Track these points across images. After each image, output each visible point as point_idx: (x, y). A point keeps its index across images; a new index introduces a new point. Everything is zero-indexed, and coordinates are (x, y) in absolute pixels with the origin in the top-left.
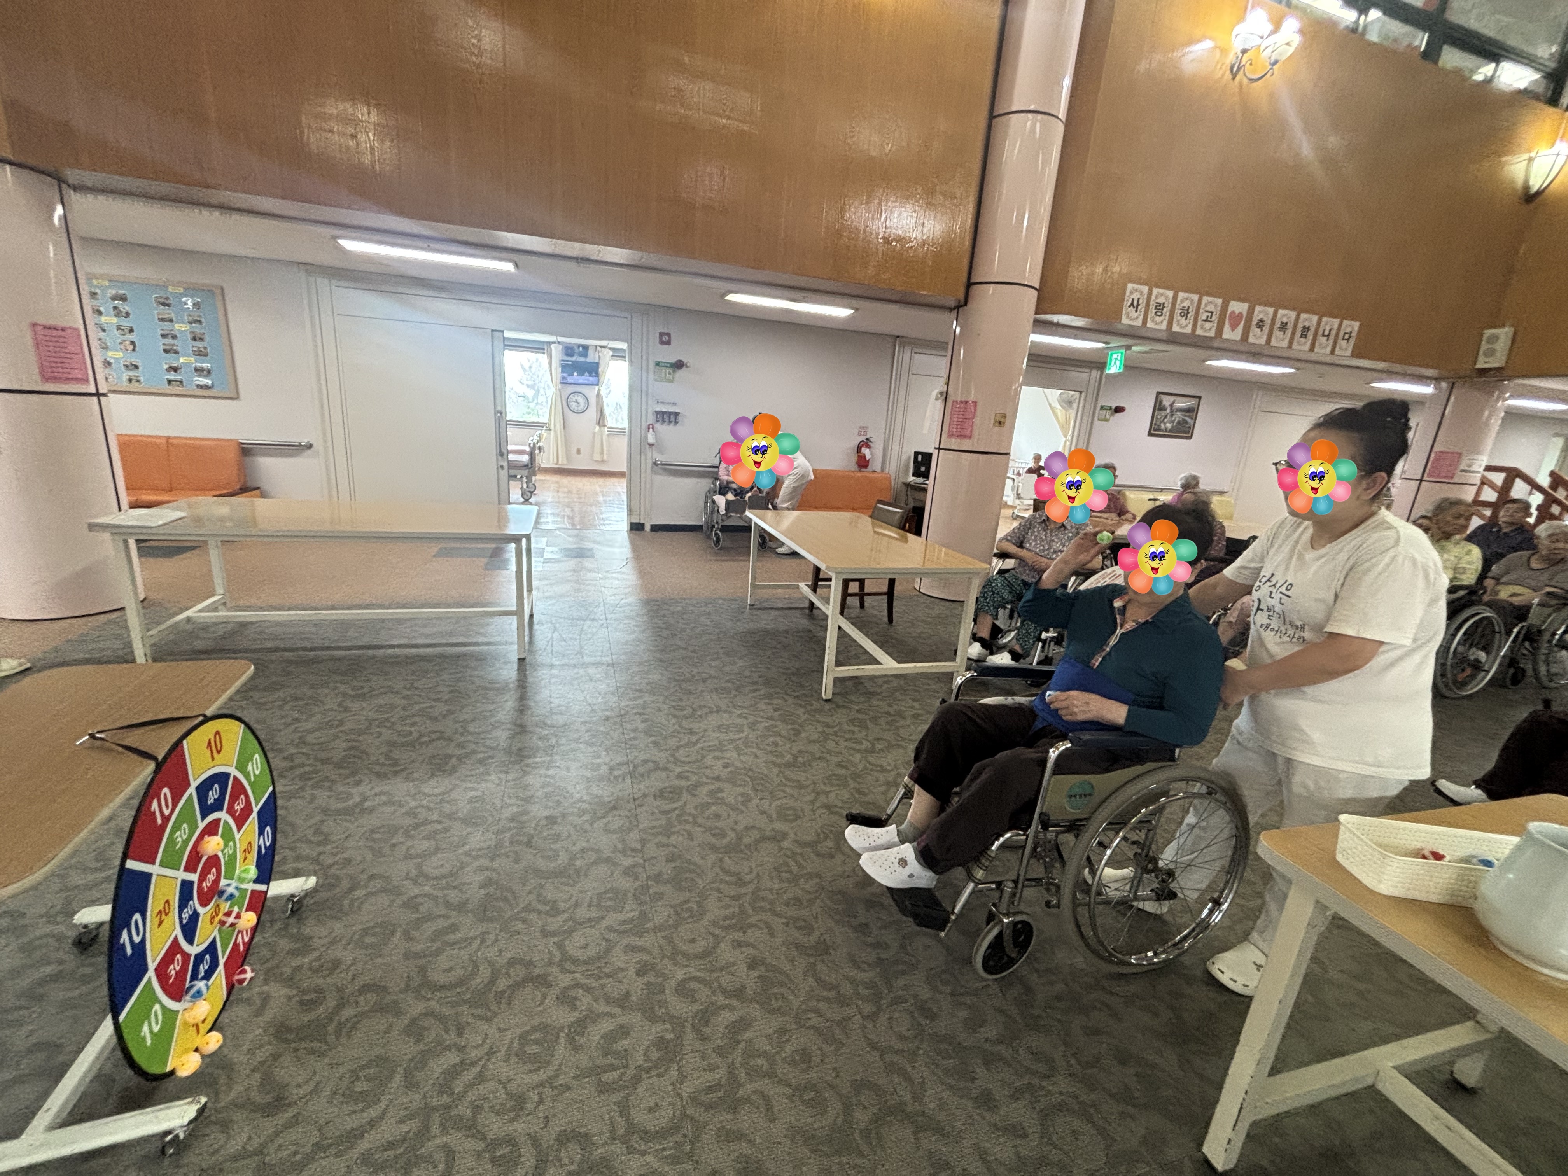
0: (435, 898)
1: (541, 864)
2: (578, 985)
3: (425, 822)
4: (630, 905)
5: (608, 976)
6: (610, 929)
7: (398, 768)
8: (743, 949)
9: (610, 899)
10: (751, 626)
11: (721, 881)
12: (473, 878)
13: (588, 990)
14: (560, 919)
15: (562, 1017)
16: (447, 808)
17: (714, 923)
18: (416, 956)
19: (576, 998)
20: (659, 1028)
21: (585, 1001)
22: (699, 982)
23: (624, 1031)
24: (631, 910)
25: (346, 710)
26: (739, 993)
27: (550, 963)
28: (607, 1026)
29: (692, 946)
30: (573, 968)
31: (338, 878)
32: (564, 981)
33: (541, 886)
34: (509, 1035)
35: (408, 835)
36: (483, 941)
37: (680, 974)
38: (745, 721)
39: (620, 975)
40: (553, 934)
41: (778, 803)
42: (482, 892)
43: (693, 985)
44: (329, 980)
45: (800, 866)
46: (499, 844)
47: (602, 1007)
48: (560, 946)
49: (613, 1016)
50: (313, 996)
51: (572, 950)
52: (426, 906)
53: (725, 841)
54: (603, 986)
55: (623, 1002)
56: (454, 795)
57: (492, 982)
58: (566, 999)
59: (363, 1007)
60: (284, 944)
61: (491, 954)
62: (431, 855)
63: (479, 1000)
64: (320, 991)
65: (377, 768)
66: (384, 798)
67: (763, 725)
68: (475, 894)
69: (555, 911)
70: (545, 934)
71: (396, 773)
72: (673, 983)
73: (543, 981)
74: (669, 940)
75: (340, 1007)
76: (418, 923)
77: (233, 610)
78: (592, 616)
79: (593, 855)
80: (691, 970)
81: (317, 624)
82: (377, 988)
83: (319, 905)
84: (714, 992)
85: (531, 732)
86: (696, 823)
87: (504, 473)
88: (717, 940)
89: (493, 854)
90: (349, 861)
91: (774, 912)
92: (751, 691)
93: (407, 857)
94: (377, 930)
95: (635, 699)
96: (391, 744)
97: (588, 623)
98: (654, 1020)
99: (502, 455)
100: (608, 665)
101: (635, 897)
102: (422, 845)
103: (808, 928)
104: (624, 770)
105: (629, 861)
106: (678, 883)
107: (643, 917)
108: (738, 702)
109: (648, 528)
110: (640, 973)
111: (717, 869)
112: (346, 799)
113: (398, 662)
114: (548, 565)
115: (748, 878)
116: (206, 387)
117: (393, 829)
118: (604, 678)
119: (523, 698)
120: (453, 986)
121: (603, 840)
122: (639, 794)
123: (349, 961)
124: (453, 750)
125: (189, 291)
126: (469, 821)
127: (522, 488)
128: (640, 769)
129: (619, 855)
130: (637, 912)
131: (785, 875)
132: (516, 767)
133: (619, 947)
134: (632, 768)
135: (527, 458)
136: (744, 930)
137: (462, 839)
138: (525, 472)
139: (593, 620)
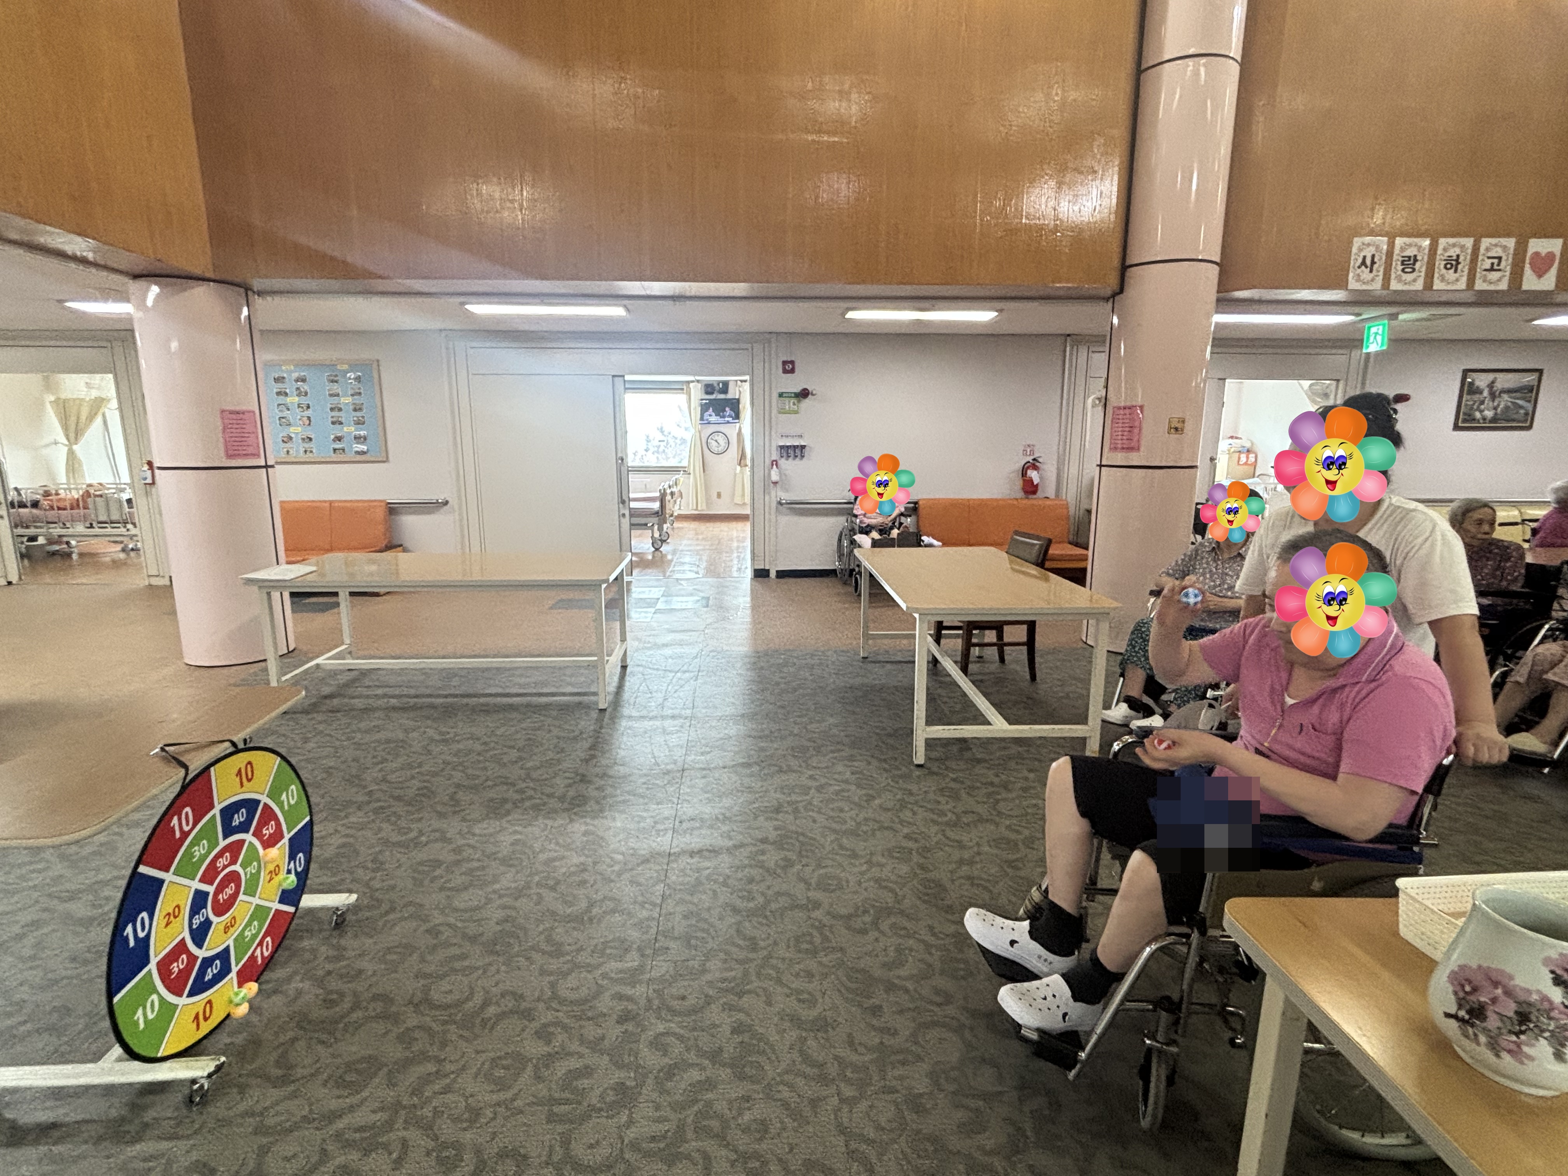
0: (455, 928)
1: (561, 909)
2: (558, 1023)
3: (469, 860)
4: (634, 954)
5: (589, 1019)
6: (604, 976)
7: (458, 808)
8: (733, 1013)
9: (615, 948)
10: (858, 681)
11: (734, 944)
12: (494, 914)
13: (566, 1027)
14: (562, 960)
15: (534, 1048)
16: (491, 848)
17: (710, 983)
18: (426, 976)
19: (553, 1033)
20: (619, 1075)
21: (560, 1037)
22: (677, 1038)
23: (587, 1071)
24: (632, 961)
25: (429, 752)
26: (715, 1056)
27: (539, 1000)
28: (574, 1063)
29: (680, 1002)
30: (559, 1007)
32: (547, 1017)
33: (553, 928)
34: (483, 1057)
35: (448, 870)
36: (485, 972)
37: (661, 1027)
38: (812, 783)
39: (600, 1020)
40: (551, 974)
41: (822, 871)
42: (499, 928)
43: (670, 1039)
44: (351, 986)
45: (826, 939)
46: (527, 885)
47: (575, 1046)
48: (553, 985)
49: (581, 1056)
50: (335, 996)
51: (564, 989)
52: (447, 933)
53: (751, 905)
54: (581, 1027)
55: (595, 1045)
56: (502, 837)
57: (482, 1008)
58: (543, 1035)
59: (371, 1012)
60: (324, 950)
61: (490, 983)
62: (465, 889)
63: (467, 1022)
64: (341, 993)
65: (439, 808)
66: (437, 835)
67: (832, 789)
68: (491, 929)
69: (558, 953)
70: (543, 972)
71: (455, 813)
72: (650, 1035)
73: (528, 1015)
74: (659, 993)
75: (353, 1009)
76: (435, 948)
77: (358, 658)
78: (685, 668)
79: (611, 905)
80: (672, 1025)
81: (425, 673)
82: (385, 998)
83: (358, 921)
84: (688, 1050)
85: (589, 782)
86: (725, 884)
87: (626, 522)
88: (709, 1001)
89: (518, 894)
90: (393, 887)
91: (779, 981)
92: (832, 752)
93: (442, 889)
94: (399, 950)
95: (702, 754)
96: (458, 786)
97: (679, 674)
98: (620, 1066)
99: (623, 502)
100: (686, 718)
101: (639, 949)
102: (458, 880)
103: (812, 1002)
104: (669, 824)
105: (645, 913)
106: (687, 940)
107: (641, 969)
108: (814, 762)
109: (773, 574)
110: (620, 1021)
111: (732, 931)
112: (406, 834)
113: (486, 710)
114: (658, 615)
115: (762, 944)
116: (363, 453)
117: (437, 863)
118: (678, 731)
119: (593, 747)
120: (448, 1007)
121: (626, 891)
122: (676, 850)
123: (370, 973)
124: (512, 795)
125: (353, 367)
126: (506, 862)
127: (652, 537)
128: (685, 825)
129: (637, 907)
130: (636, 963)
131: (805, 946)
132: (565, 815)
133: (607, 994)
134: (677, 823)
135: (656, 506)
136: (740, 995)
137: (496, 879)
138: (655, 520)
139: (685, 672)
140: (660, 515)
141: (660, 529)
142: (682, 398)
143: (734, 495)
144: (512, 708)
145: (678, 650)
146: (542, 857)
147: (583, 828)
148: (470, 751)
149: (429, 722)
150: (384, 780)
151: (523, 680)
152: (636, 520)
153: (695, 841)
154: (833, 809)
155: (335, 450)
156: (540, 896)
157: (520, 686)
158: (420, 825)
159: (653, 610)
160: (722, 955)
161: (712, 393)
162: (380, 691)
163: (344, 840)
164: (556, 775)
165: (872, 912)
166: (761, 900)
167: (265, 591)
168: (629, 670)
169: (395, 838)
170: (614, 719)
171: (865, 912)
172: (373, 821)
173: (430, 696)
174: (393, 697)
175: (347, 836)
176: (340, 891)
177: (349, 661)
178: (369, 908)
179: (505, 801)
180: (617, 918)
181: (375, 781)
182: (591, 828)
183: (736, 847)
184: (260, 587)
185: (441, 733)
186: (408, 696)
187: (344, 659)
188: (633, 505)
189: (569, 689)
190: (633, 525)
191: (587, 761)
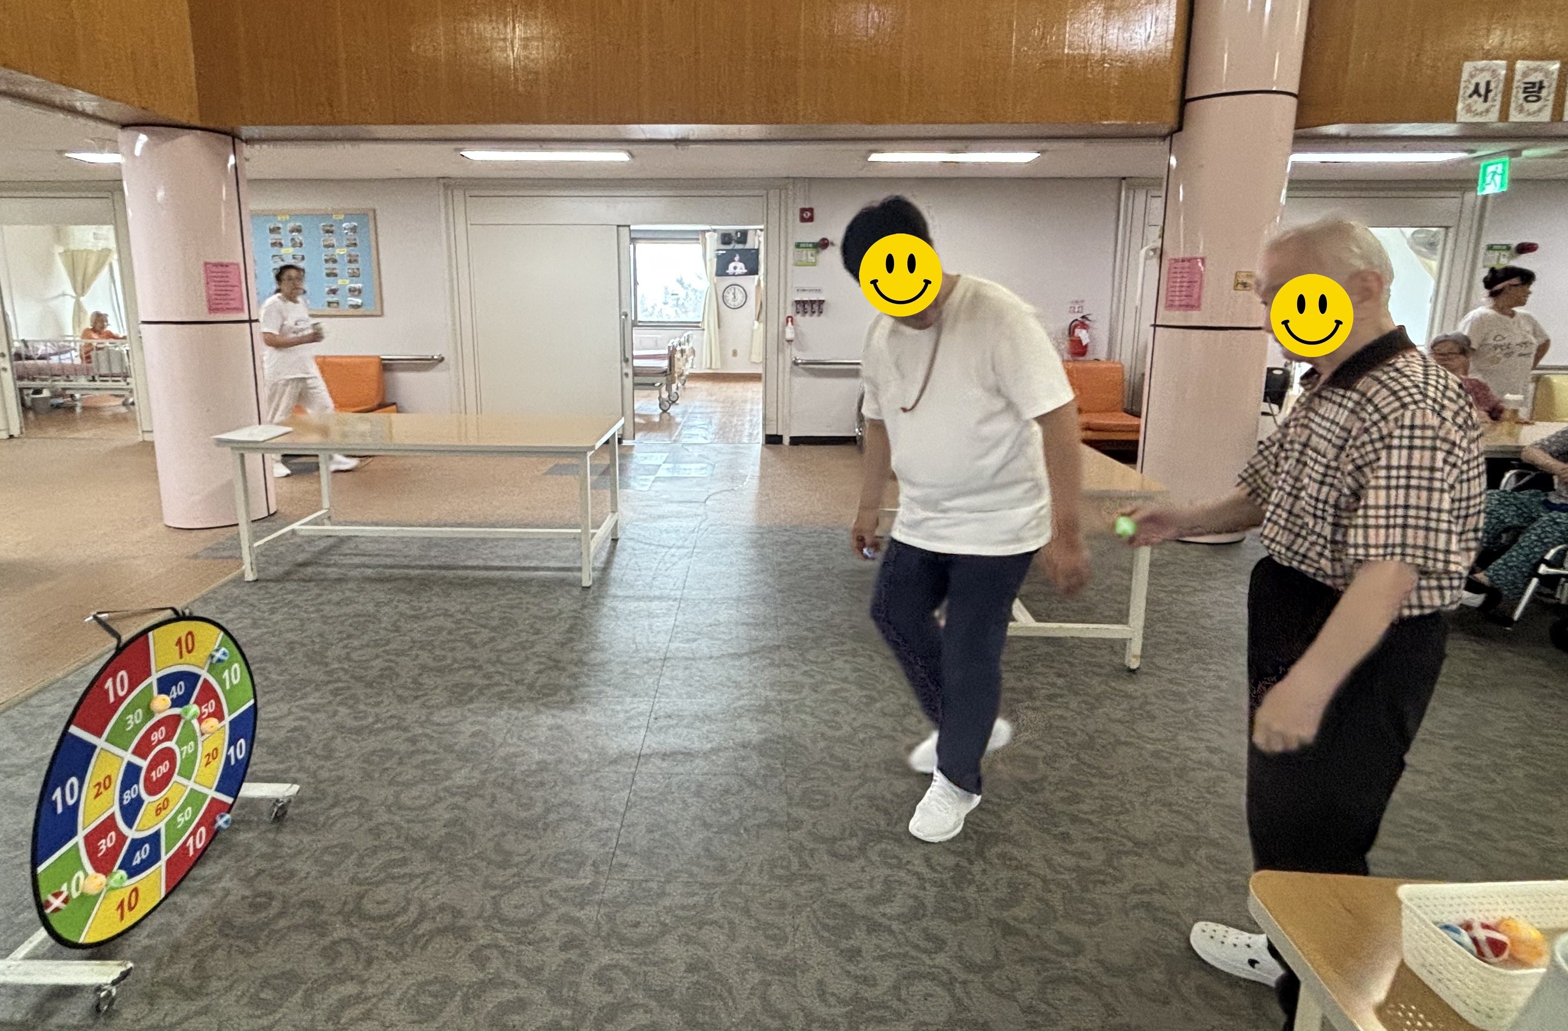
0: (399, 828)
1: (515, 812)
2: (497, 946)
3: (424, 752)
4: (588, 870)
5: (530, 943)
6: (553, 893)
7: (420, 693)
8: (689, 947)
9: (567, 862)
11: (700, 865)
12: (442, 813)
13: (504, 952)
14: (508, 873)
15: (467, 974)
16: (448, 740)
17: (669, 910)
18: (362, 882)
19: (488, 959)
20: (556, 1011)
21: (496, 963)
22: (626, 974)
23: (521, 1005)
24: (585, 878)
25: (397, 630)
27: (478, 917)
28: (507, 995)
29: (632, 930)
30: (498, 926)
31: (324, 793)
32: (484, 938)
33: (504, 834)
34: (411, 981)
35: (401, 763)
36: (423, 882)
37: (606, 959)
38: (807, 680)
39: (542, 945)
40: (495, 888)
41: (808, 785)
42: (446, 830)
43: (616, 973)
44: (281, 889)
45: (804, 865)
46: (482, 784)
47: (510, 975)
48: (495, 901)
49: (516, 987)
50: (263, 900)
51: (507, 907)
52: (390, 834)
53: (724, 819)
54: (520, 952)
55: (532, 974)
56: (462, 727)
57: (416, 923)
58: (478, 959)
59: (297, 920)
60: (260, 847)
61: (428, 895)
62: (415, 784)
63: (398, 938)
64: (270, 896)
65: (400, 692)
66: (395, 721)
67: (829, 687)
68: (438, 832)
69: (504, 865)
70: (487, 885)
71: (416, 698)
72: (594, 967)
73: (464, 933)
74: (610, 918)
75: (281, 914)
76: (375, 850)
77: (340, 524)
78: (680, 543)
79: (568, 810)
80: (621, 956)
81: (406, 542)
82: (314, 905)
83: (300, 815)
84: (636, 987)
85: (564, 669)
86: (698, 794)
87: (629, 382)
88: (665, 929)
89: (470, 793)
90: (341, 779)
91: (747, 912)
92: (832, 644)
93: (391, 783)
94: (338, 850)
95: (688, 641)
96: (424, 668)
97: (673, 551)
98: (556, 1000)
99: (626, 360)
100: (675, 600)
101: (594, 864)
102: (409, 773)
103: (779, 940)
104: (643, 720)
105: (606, 824)
106: (648, 856)
107: (592, 888)
108: (810, 656)
109: (786, 441)
110: (564, 948)
111: (699, 850)
112: (361, 719)
113: (465, 584)
114: (658, 484)
115: (731, 866)
116: (357, 307)
117: (388, 753)
118: (665, 615)
119: (570, 630)
120: (381, 918)
121: (587, 796)
122: (648, 751)
123: (303, 874)
124: (480, 681)
125: (349, 216)
126: (464, 756)
127: (660, 398)
128: (663, 722)
129: (598, 816)
130: (588, 881)
131: (779, 872)
132: (532, 705)
133: (554, 915)
134: (652, 720)
135: (664, 364)
136: (701, 925)
137: (448, 774)
138: (663, 379)
139: (679, 548)
140: (669, 374)
141: (669, 389)
142: (697, 248)
143: (751, 353)
144: (491, 582)
145: (675, 523)
146: (502, 752)
147: (550, 721)
148: (440, 629)
149: (403, 596)
150: (348, 658)
151: (505, 553)
152: (639, 380)
153: (671, 741)
154: (827, 712)
155: (329, 303)
156: (494, 799)
157: (503, 558)
158: (377, 710)
159: (652, 478)
160: (684, 877)
161: (729, 243)
162: (357, 560)
163: (297, 723)
164: (527, 659)
165: (860, 833)
166: (736, 814)
167: (238, 453)
168: (619, 544)
169: (351, 723)
170: (598, 599)
171: (853, 835)
172: (330, 702)
173: (408, 567)
174: (368, 567)
175: (302, 719)
176: (285, 781)
177: (328, 528)
178: (314, 800)
179: (471, 686)
180: (575, 825)
181: (339, 659)
182: (559, 721)
183: (713, 751)
184: (232, 448)
185: (413, 608)
186: (386, 566)
187: (323, 524)
188: (637, 363)
189: (552, 564)
190: (636, 385)
191: (563, 645)
